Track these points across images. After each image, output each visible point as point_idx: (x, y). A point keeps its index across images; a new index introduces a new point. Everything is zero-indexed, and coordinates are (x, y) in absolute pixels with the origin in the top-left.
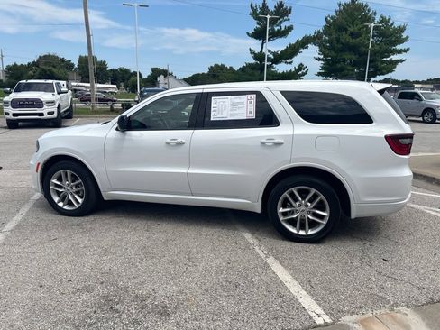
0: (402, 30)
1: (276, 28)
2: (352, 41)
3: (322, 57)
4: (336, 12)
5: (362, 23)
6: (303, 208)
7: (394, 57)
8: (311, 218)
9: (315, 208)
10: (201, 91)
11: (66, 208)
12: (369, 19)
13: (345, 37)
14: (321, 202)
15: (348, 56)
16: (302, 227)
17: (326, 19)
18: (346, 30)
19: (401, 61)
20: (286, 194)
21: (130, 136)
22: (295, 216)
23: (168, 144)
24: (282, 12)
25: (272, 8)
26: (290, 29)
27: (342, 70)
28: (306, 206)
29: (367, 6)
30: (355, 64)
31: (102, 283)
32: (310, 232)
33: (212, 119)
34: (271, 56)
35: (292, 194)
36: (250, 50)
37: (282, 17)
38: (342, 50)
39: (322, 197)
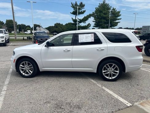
0: (119, 12)
1: (80, 11)
2: (104, 16)
3: (95, 21)
4: (98, 6)
5: (107, 10)
6: (111, 70)
7: (117, 21)
8: (113, 73)
9: (115, 70)
10: (75, 33)
11: (26, 75)
12: (109, 9)
13: (102, 15)
14: (116, 68)
15: (103, 20)
16: (110, 76)
17: (96, 8)
18: (102, 12)
19: (119, 22)
20: (105, 66)
21: (51, 48)
22: (108, 73)
23: (64, 51)
24: (82, 5)
25: (78, 4)
26: (84, 11)
27: (101, 25)
28: (112, 69)
29: (108, 4)
30: (105, 23)
31: (52, 100)
32: (113, 78)
33: (79, 42)
34: (79, 20)
35: (107, 66)
36: (72, 18)
37: (82, 7)
38: (101, 19)
39: (116, 66)
